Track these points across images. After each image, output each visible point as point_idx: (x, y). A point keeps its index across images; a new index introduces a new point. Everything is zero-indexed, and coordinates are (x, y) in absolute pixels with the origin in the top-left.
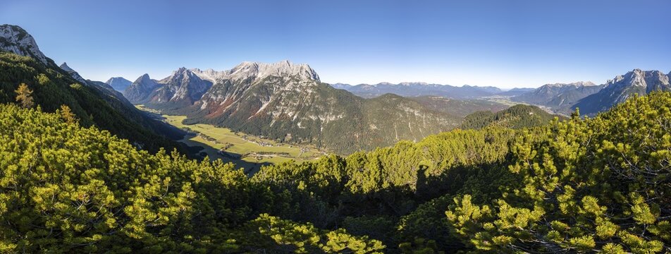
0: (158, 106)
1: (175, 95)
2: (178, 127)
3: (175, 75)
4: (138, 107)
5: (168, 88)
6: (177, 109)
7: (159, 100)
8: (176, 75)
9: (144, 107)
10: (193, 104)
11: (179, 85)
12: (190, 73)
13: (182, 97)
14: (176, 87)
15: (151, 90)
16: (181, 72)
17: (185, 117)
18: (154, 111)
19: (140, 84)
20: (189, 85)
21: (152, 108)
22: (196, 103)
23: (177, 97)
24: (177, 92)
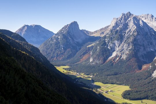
0: (89, 69)
1: (114, 54)
2: (116, 101)
3: (116, 23)
4: (61, 69)
5: (105, 44)
6: (116, 74)
7: (91, 60)
8: (117, 25)
9: (69, 69)
10: (140, 68)
11: (121, 38)
12: (138, 21)
13: (124, 57)
14: (116, 42)
15: (80, 45)
16: (126, 20)
17: (127, 88)
18: (82, 75)
19: (64, 37)
20: (135, 40)
21: (80, 72)
22: (144, 67)
23: (116, 56)
24: (117, 49)
